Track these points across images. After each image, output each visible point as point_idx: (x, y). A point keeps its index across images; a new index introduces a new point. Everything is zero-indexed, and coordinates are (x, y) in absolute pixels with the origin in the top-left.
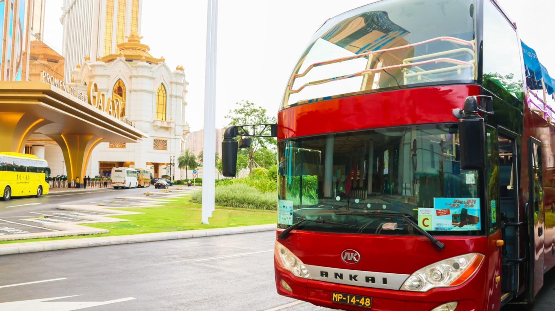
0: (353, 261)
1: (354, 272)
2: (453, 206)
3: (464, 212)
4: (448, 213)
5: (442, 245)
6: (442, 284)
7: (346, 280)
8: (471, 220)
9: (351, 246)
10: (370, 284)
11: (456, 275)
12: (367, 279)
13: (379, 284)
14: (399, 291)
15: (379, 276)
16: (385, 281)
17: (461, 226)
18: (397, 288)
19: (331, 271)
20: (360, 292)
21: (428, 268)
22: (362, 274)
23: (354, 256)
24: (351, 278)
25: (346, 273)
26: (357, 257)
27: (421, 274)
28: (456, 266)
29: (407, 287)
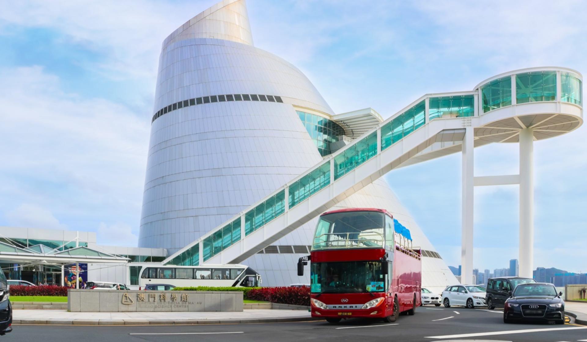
0: (345, 302)
1: (345, 305)
2: (376, 284)
3: (379, 286)
4: (375, 286)
5: (374, 295)
6: (373, 306)
7: (343, 308)
8: (381, 288)
9: (345, 297)
10: (351, 308)
11: (377, 304)
12: (350, 307)
13: (354, 308)
14: (361, 309)
15: (354, 305)
16: (356, 307)
17: (378, 290)
18: (360, 308)
19: (337, 306)
20: (348, 311)
21: (369, 302)
22: (348, 306)
23: (346, 300)
24: (345, 307)
25: (343, 306)
26: (347, 301)
27: (367, 304)
28: (377, 301)
29: (363, 308)
